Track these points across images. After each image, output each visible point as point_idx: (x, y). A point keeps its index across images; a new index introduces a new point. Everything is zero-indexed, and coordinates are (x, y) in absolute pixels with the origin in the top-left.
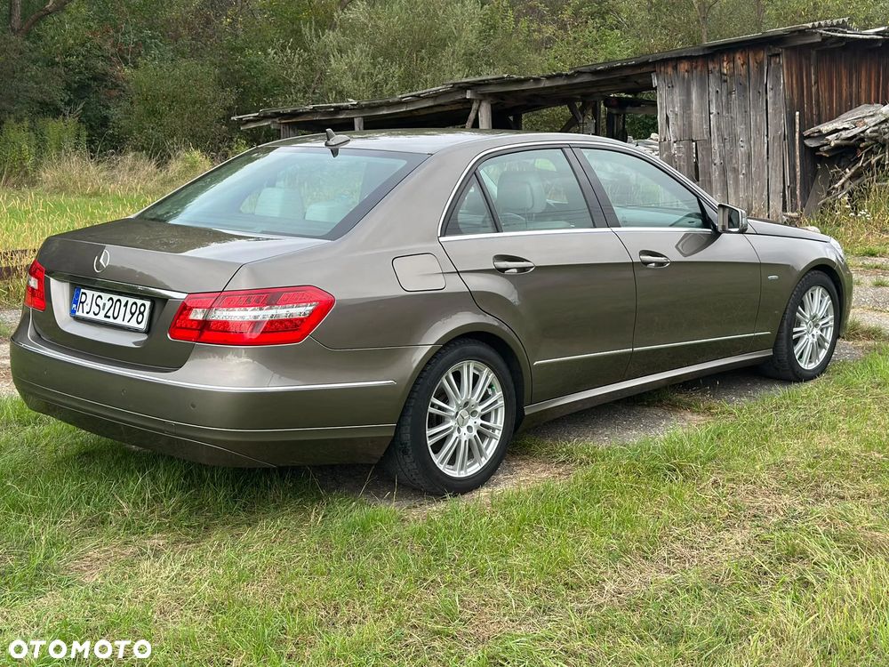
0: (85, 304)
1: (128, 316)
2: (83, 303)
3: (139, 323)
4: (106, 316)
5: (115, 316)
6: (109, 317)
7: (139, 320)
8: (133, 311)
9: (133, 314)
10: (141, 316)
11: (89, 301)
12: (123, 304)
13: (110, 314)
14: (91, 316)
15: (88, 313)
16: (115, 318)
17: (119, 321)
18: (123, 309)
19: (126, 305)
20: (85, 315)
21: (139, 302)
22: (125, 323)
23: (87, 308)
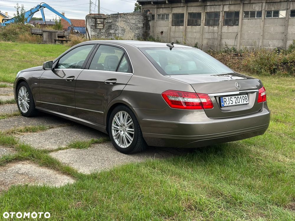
0: (226, 102)
1: (243, 101)
2: (226, 101)
3: (247, 102)
4: (236, 103)
5: (239, 102)
6: (237, 103)
7: (247, 101)
8: (244, 99)
9: (244, 100)
10: (246, 100)
11: (228, 100)
12: (240, 98)
13: (237, 102)
14: (230, 104)
15: (229, 104)
16: (239, 103)
17: (241, 103)
18: (240, 99)
19: (241, 98)
20: (228, 105)
21: (244, 96)
22: (243, 103)
23: (228, 103)
